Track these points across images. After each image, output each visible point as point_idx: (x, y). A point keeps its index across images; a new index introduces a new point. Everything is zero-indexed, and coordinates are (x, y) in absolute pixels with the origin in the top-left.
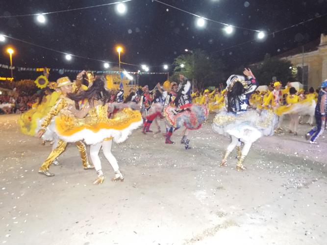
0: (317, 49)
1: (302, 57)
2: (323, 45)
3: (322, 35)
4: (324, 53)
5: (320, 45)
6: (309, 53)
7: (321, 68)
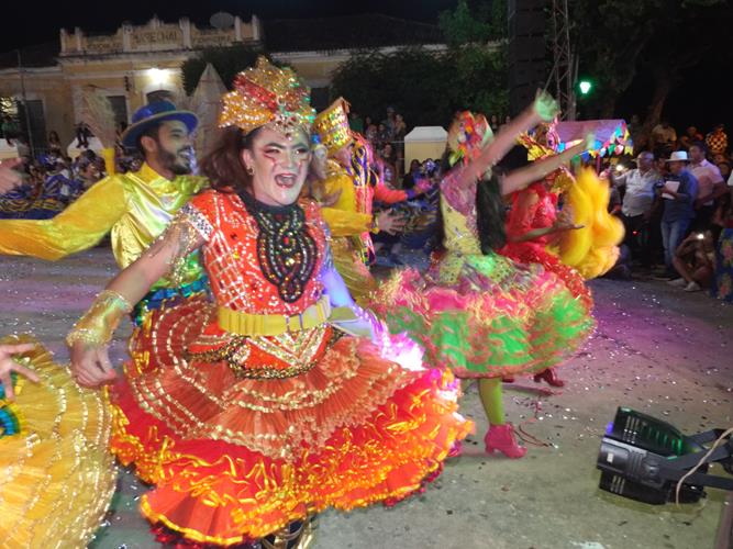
0: (55, 64)
1: (19, 77)
2: (68, 57)
3: (62, 31)
4: (73, 75)
5: (62, 54)
6: (38, 70)
7: (72, 110)
